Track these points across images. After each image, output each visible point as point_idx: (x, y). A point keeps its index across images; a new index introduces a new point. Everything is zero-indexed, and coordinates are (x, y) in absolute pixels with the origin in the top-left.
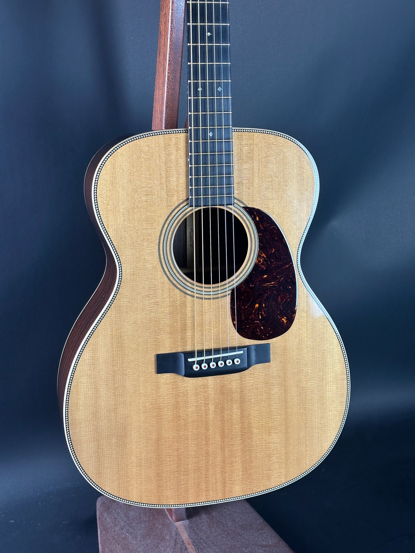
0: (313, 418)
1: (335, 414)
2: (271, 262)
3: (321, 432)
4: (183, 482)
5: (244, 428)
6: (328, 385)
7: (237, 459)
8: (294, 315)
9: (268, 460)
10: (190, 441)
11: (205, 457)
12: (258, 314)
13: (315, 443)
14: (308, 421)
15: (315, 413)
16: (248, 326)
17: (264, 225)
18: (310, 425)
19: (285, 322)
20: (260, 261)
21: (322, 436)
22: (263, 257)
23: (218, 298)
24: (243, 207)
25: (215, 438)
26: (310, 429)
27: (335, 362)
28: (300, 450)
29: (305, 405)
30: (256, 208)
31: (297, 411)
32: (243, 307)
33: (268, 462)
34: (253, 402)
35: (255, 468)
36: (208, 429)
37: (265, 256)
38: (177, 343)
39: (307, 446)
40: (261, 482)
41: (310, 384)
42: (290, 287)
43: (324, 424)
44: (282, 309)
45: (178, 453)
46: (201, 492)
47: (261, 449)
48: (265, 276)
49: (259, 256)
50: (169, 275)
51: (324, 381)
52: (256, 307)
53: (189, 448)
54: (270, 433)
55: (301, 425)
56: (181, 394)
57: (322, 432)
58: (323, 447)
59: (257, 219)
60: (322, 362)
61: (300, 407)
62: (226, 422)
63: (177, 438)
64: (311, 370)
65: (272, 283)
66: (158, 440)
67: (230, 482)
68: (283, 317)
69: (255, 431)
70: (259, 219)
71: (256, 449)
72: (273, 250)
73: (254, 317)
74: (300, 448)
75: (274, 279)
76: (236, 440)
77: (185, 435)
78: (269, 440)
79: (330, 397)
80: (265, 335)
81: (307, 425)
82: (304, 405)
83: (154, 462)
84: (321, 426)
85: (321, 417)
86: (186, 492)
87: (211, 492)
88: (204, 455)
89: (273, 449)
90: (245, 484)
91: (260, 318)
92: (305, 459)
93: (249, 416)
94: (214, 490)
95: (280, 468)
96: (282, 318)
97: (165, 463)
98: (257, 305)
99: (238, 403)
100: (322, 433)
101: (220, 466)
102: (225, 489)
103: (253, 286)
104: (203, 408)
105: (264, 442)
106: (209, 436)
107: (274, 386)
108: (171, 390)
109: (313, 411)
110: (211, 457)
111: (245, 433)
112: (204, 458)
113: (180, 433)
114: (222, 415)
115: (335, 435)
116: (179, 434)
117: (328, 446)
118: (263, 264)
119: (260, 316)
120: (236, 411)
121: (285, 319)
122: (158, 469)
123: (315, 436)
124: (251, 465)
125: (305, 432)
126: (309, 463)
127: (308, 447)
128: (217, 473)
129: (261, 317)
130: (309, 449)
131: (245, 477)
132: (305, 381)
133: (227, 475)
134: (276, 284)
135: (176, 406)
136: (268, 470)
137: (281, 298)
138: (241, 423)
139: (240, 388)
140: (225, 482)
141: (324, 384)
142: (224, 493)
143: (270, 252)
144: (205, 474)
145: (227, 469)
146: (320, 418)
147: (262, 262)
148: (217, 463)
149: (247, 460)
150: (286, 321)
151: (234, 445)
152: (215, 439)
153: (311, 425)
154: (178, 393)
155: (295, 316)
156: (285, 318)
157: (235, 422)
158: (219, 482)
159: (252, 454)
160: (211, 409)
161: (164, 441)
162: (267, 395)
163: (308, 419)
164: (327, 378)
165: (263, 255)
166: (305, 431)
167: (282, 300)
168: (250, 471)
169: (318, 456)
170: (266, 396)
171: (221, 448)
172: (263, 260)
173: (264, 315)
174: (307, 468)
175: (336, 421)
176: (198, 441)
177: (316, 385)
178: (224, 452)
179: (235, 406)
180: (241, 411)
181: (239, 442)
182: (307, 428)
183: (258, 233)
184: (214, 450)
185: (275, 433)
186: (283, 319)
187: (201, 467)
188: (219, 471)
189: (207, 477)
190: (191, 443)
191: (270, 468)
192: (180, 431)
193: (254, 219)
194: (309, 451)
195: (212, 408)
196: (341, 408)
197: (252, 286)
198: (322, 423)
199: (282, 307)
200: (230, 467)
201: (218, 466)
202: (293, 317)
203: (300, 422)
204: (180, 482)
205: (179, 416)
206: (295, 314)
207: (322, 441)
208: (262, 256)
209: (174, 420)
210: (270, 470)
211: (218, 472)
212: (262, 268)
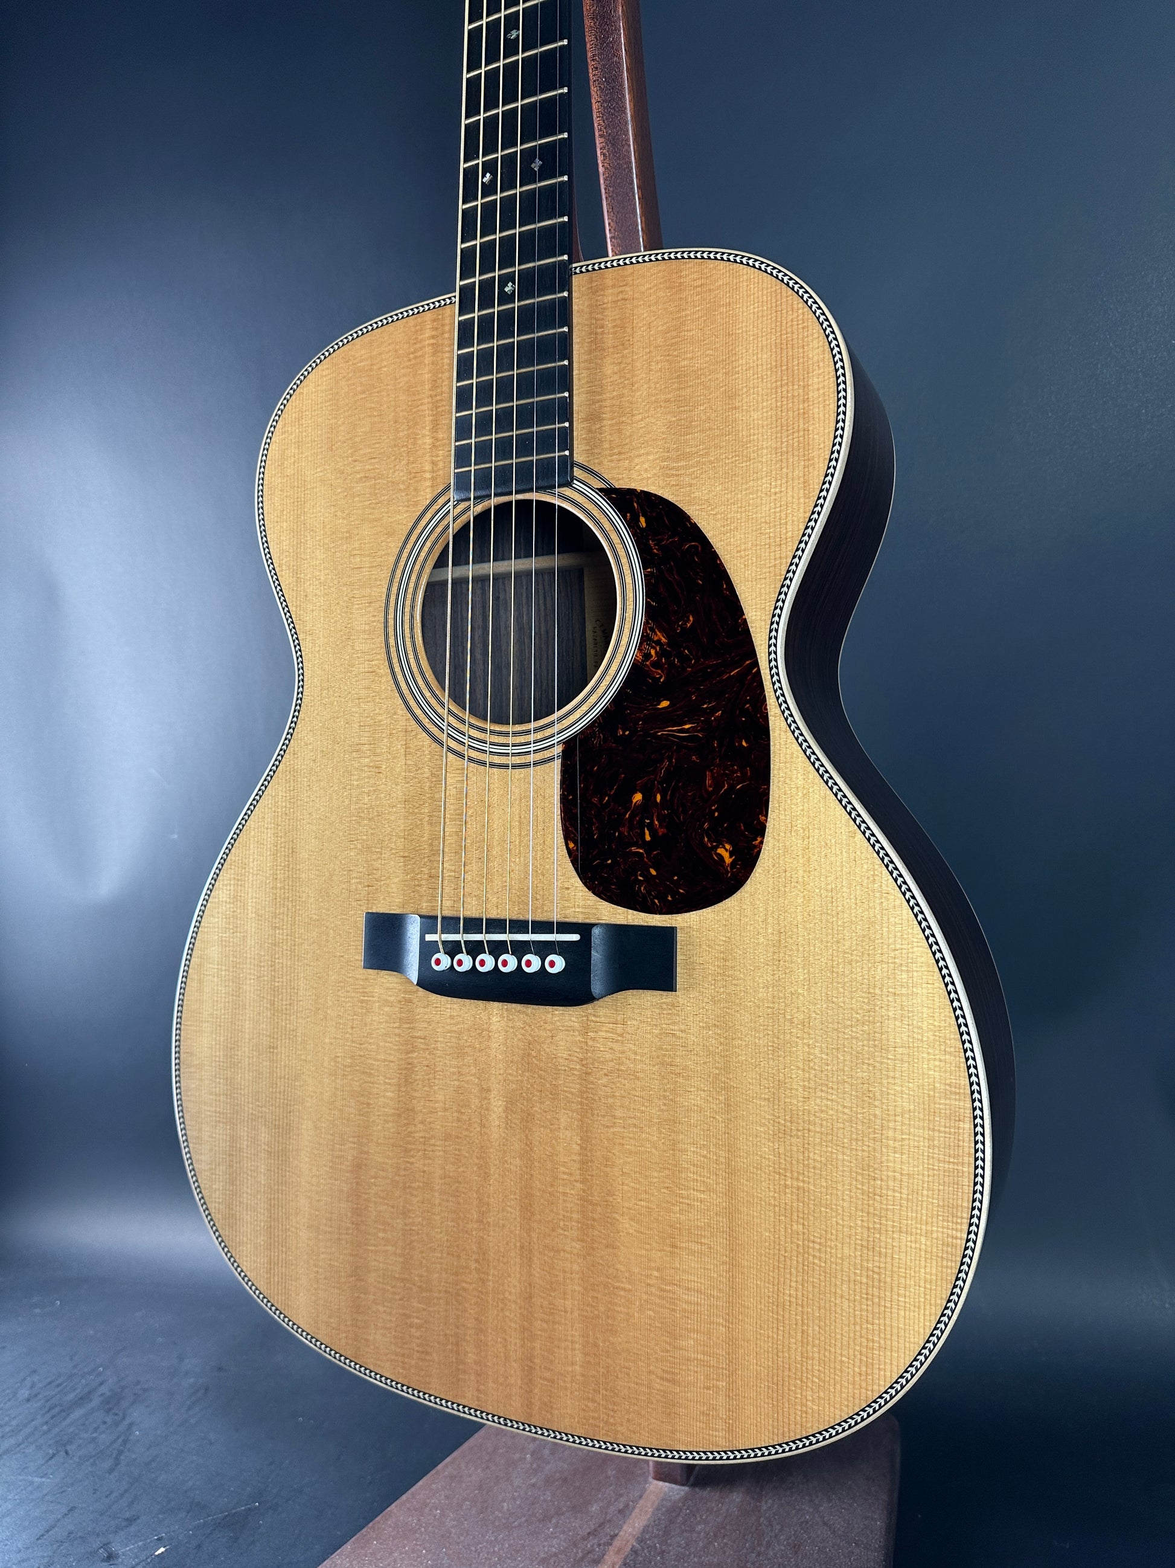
0: (833, 1237)
1: (923, 1247)
2: (684, 659)
3: (864, 1301)
4: (416, 1321)
5: (591, 1203)
6: (891, 1125)
7: (568, 1303)
8: (759, 839)
9: (666, 1342)
10: (437, 1194)
11: (477, 1261)
12: (642, 826)
13: (839, 1336)
14: (811, 1245)
15: (841, 1222)
16: (609, 862)
17: (662, 540)
18: (820, 1260)
19: (728, 860)
20: (647, 656)
21: (870, 1319)
22: (658, 642)
23: (526, 765)
24: (601, 490)
25: (503, 1210)
26: (822, 1278)
27: (922, 1041)
28: (780, 1347)
29: (803, 1181)
30: (639, 488)
31: (772, 1194)
32: (595, 800)
33: (667, 1351)
34: (620, 1118)
35: (624, 1354)
36: (485, 1173)
37: (664, 640)
38: (417, 888)
39: (810, 1339)
40: (643, 1412)
41: (818, 1101)
42: (744, 744)
43: (876, 1276)
44: (716, 814)
45: (406, 1225)
46: (465, 1372)
47: (645, 1297)
48: (665, 704)
49: (645, 639)
50: (406, 692)
51: (877, 1103)
52: (634, 801)
53: (434, 1217)
54: (674, 1246)
55: (786, 1251)
56: (420, 1040)
57: (870, 1303)
58: (872, 1364)
59: (643, 522)
60: (866, 1028)
61: (782, 1182)
62: (536, 1164)
63: (404, 1176)
64: (822, 1052)
65: (687, 727)
66: (358, 1166)
67: (547, 1375)
68: (721, 844)
69: (626, 1224)
70: (646, 522)
71: (630, 1291)
72: (688, 620)
73: (629, 833)
74: (781, 1337)
75: (691, 712)
76: (566, 1237)
77: (424, 1172)
78: (673, 1271)
79: (902, 1174)
80: (662, 899)
81: (811, 1258)
82: (798, 1179)
83: (348, 1229)
84: (864, 1280)
85: (865, 1243)
86: (423, 1352)
87: (491, 1385)
88: (474, 1257)
89: (685, 1311)
90: (593, 1401)
91: (648, 838)
92: (801, 1389)
93: (606, 1166)
94: (501, 1380)
95: (708, 1388)
96: (717, 847)
97: (373, 1242)
98: (638, 797)
99: (573, 1111)
100: (870, 1308)
101: (517, 1308)
102: (531, 1391)
103: (627, 733)
104: (475, 1102)
105: (656, 1274)
106: (489, 1197)
107: (688, 1078)
108: (397, 1025)
109: (831, 1209)
110: (495, 1268)
111: (594, 1220)
112: (473, 1265)
113: (412, 1163)
114: (527, 1136)
115: (922, 1331)
116: (408, 1165)
117: (895, 1369)
118: (656, 665)
119: (647, 832)
120: (568, 1139)
121: (726, 850)
122: (356, 1255)
123: (838, 1311)
124: (611, 1339)
125: (803, 1286)
126: (815, 1408)
127: (813, 1346)
128: (510, 1327)
129: (650, 836)
130: (816, 1355)
131: (592, 1376)
132: (800, 1089)
133: (537, 1344)
134: (698, 731)
135: (406, 1075)
136: (668, 1380)
137: (713, 778)
138: (582, 1182)
139: (582, 1060)
140: (530, 1367)
141: (875, 1116)
142: (529, 1405)
143: (679, 626)
144: (476, 1319)
145: (538, 1324)
146: (859, 1247)
147: (654, 658)
148: (510, 1293)
149: (598, 1317)
150: (731, 857)
151: (558, 1251)
152: (505, 1214)
153: (825, 1263)
154: (411, 1037)
155: (762, 842)
156: (728, 846)
157: (564, 1173)
158: (515, 1361)
159: (616, 1304)
160: (496, 1109)
161: (372, 1173)
162: (665, 1104)
163: (812, 1238)
164: (888, 1094)
165: (660, 636)
166: (800, 1279)
167: (718, 785)
168: (609, 1361)
169: (854, 1393)
170: (662, 1111)
171: (522, 1247)
172: (656, 653)
173: (661, 831)
174: (809, 1425)
175: (928, 1277)
176: (459, 1203)
177: (844, 1113)
178: (530, 1266)
179: (564, 1120)
180: (581, 1139)
181: (574, 1244)
182: (811, 1272)
183: (645, 563)
184: (502, 1250)
185: (692, 1253)
186: (720, 851)
187: (464, 1290)
188: (515, 1322)
189: (482, 1331)
190: (440, 1204)
191: (673, 1373)
192: (412, 1156)
193: (632, 525)
194: (816, 1362)
195: (497, 1105)
196: (950, 1232)
197: (624, 733)
198: (868, 1269)
199: (716, 810)
200: (547, 1322)
201: (513, 1306)
202: (755, 846)
203: (782, 1238)
204: (408, 1316)
205: (413, 1110)
206: (763, 836)
207: (867, 1339)
208: (656, 638)
209: (399, 1116)
210: (673, 1382)
211: (513, 1325)
212: (654, 679)
